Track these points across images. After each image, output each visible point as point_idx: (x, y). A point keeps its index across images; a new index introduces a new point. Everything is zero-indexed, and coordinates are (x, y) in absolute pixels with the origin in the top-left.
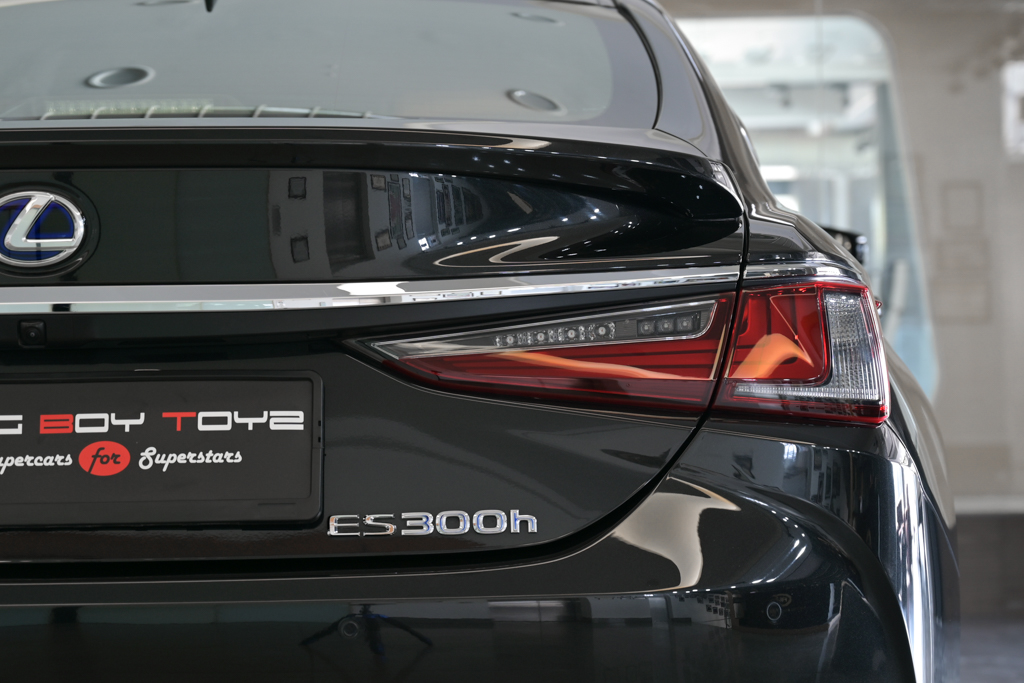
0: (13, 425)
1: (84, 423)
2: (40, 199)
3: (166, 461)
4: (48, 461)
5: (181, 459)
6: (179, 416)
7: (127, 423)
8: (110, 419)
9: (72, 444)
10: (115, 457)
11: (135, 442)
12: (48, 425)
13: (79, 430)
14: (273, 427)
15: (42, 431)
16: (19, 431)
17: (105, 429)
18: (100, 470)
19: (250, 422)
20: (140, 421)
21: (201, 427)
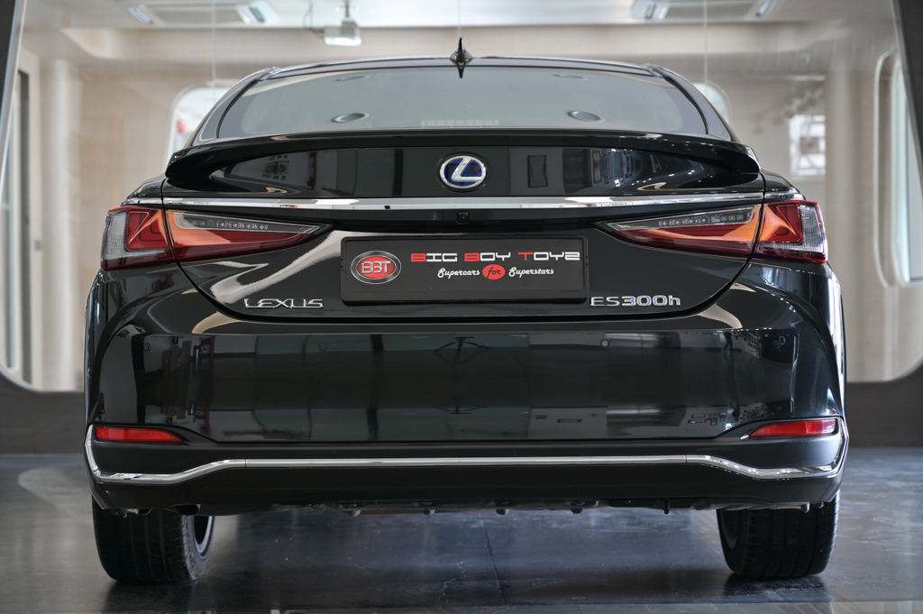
0: (453, 257)
1: (484, 257)
2: (467, 160)
3: (521, 273)
4: (469, 273)
5: (527, 272)
6: (525, 254)
7: (503, 257)
8: (495, 255)
9: (480, 266)
10: (498, 271)
11: (507, 265)
12: (468, 257)
13: (482, 260)
14: (566, 259)
15: (466, 260)
16: (456, 260)
17: (493, 259)
18: (492, 277)
19: (557, 256)
20: (509, 256)
21: (536, 259)
